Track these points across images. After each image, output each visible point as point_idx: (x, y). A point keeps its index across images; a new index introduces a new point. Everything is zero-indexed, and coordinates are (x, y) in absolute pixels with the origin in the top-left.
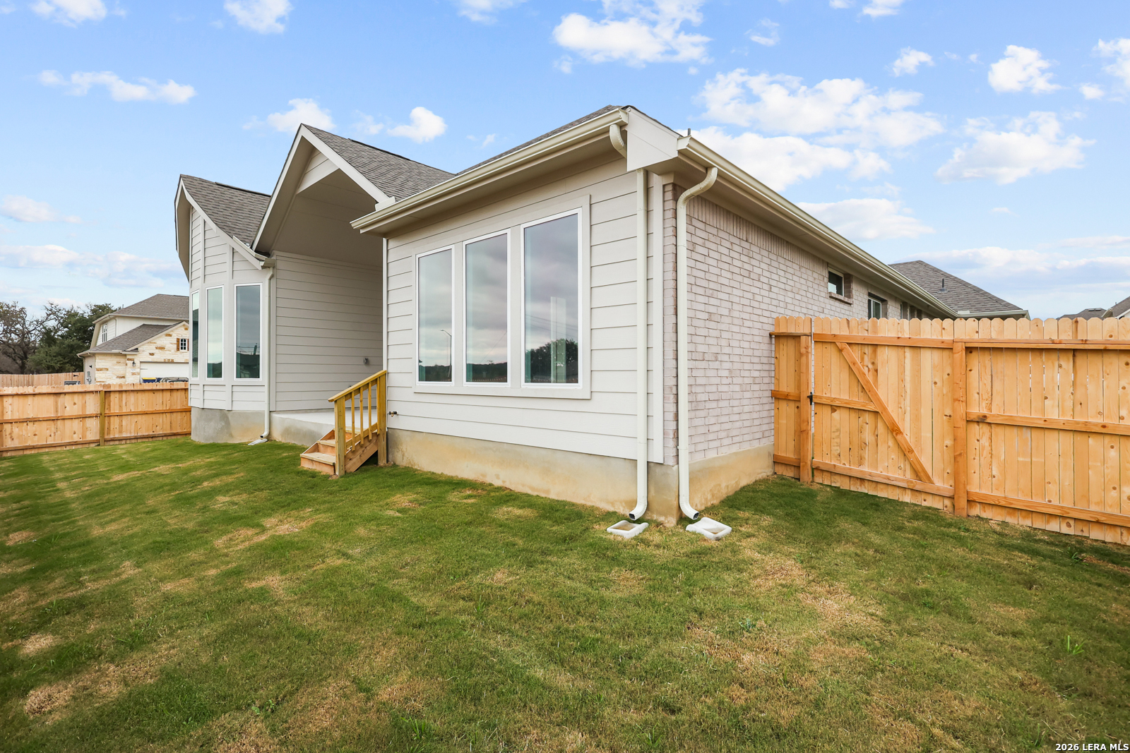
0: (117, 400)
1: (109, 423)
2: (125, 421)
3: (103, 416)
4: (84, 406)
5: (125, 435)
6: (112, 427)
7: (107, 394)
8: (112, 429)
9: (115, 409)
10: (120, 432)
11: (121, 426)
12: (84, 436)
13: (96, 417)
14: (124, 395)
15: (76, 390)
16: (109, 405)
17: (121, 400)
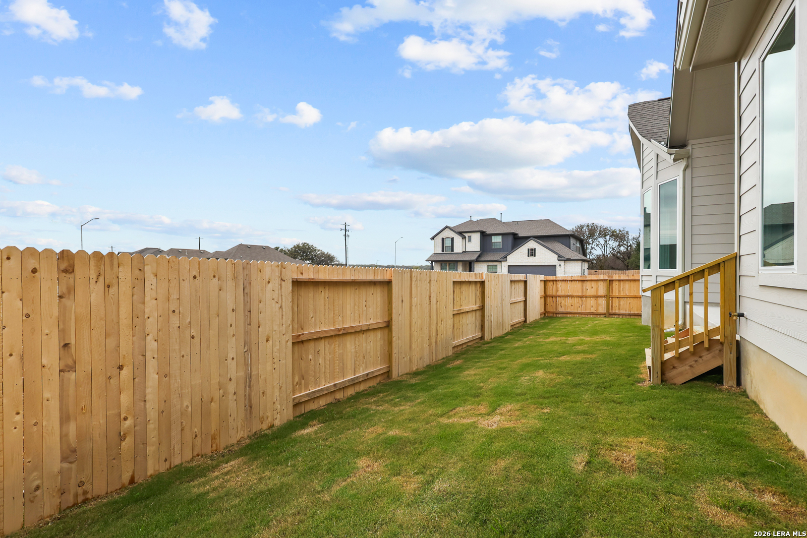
0: (617, 286)
1: (612, 302)
2: (622, 302)
3: (609, 297)
4: (597, 290)
5: (622, 312)
6: (614, 305)
7: (611, 282)
8: (614, 306)
9: (615, 293)
10: (619, 309)
11: (620, 305)
12: (597, 310)
13: (604, 297)
14: (622, 283)
15: (593, 279)
16: (612, 290)
17: (619, 286)
